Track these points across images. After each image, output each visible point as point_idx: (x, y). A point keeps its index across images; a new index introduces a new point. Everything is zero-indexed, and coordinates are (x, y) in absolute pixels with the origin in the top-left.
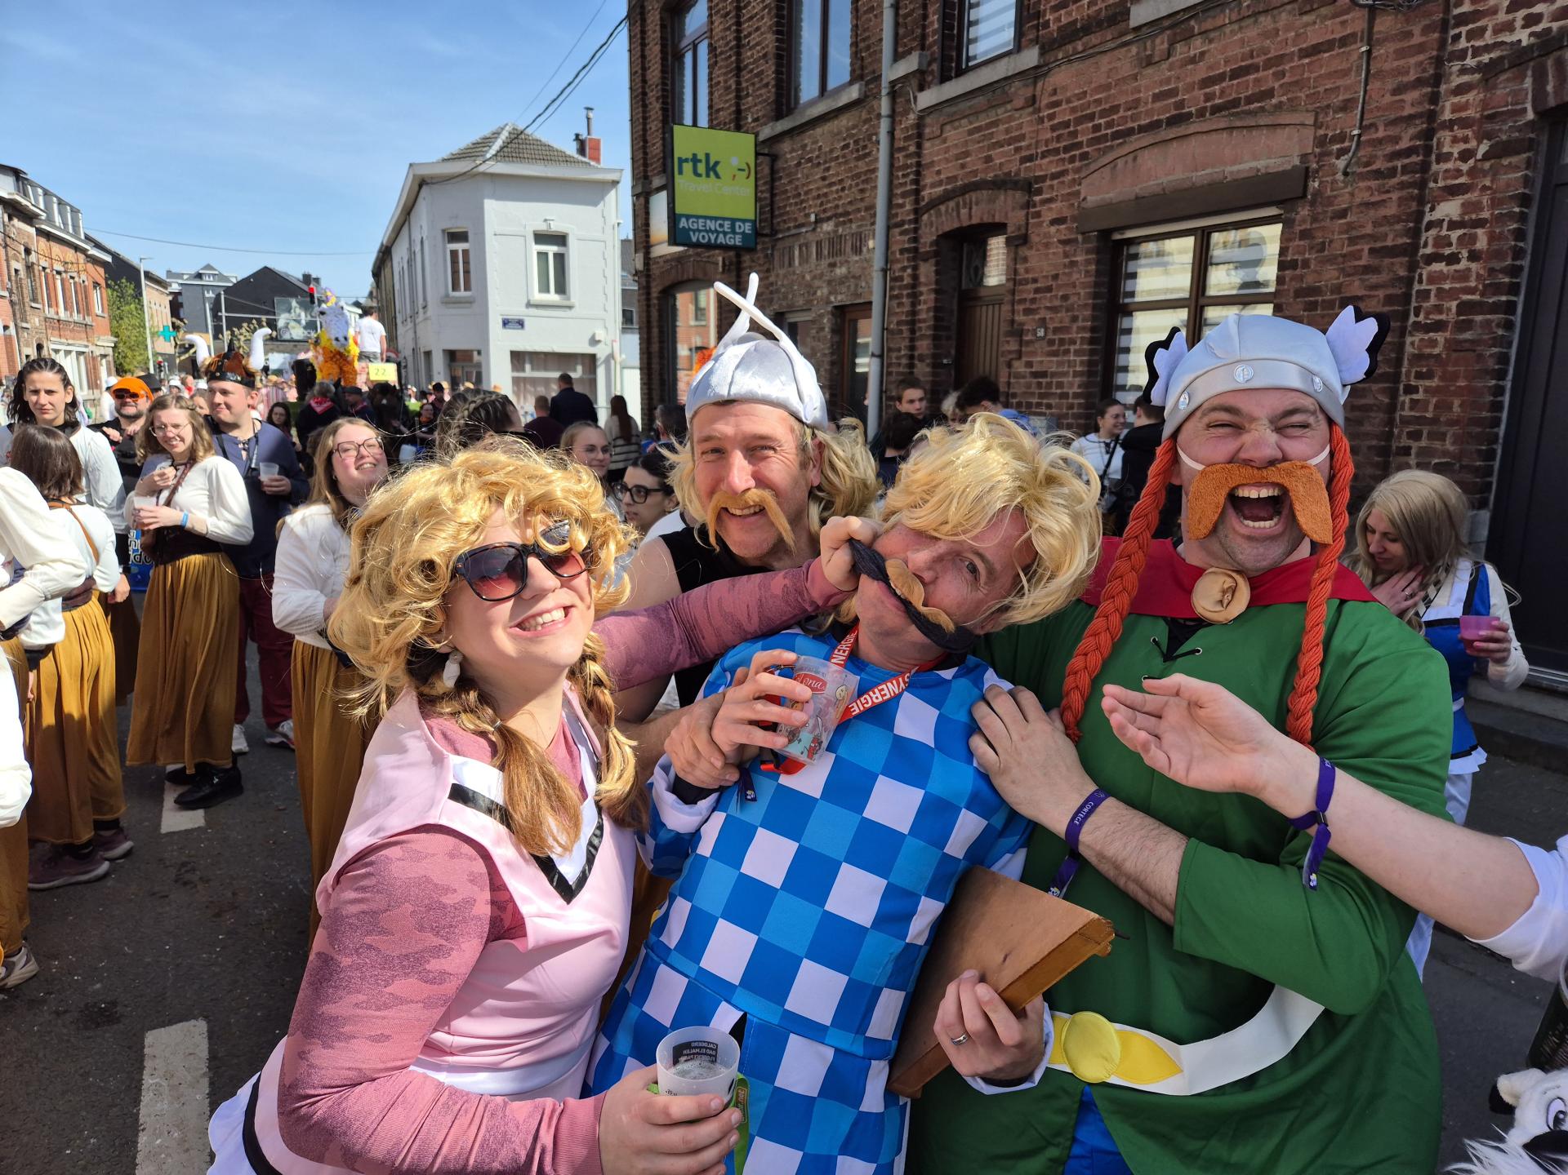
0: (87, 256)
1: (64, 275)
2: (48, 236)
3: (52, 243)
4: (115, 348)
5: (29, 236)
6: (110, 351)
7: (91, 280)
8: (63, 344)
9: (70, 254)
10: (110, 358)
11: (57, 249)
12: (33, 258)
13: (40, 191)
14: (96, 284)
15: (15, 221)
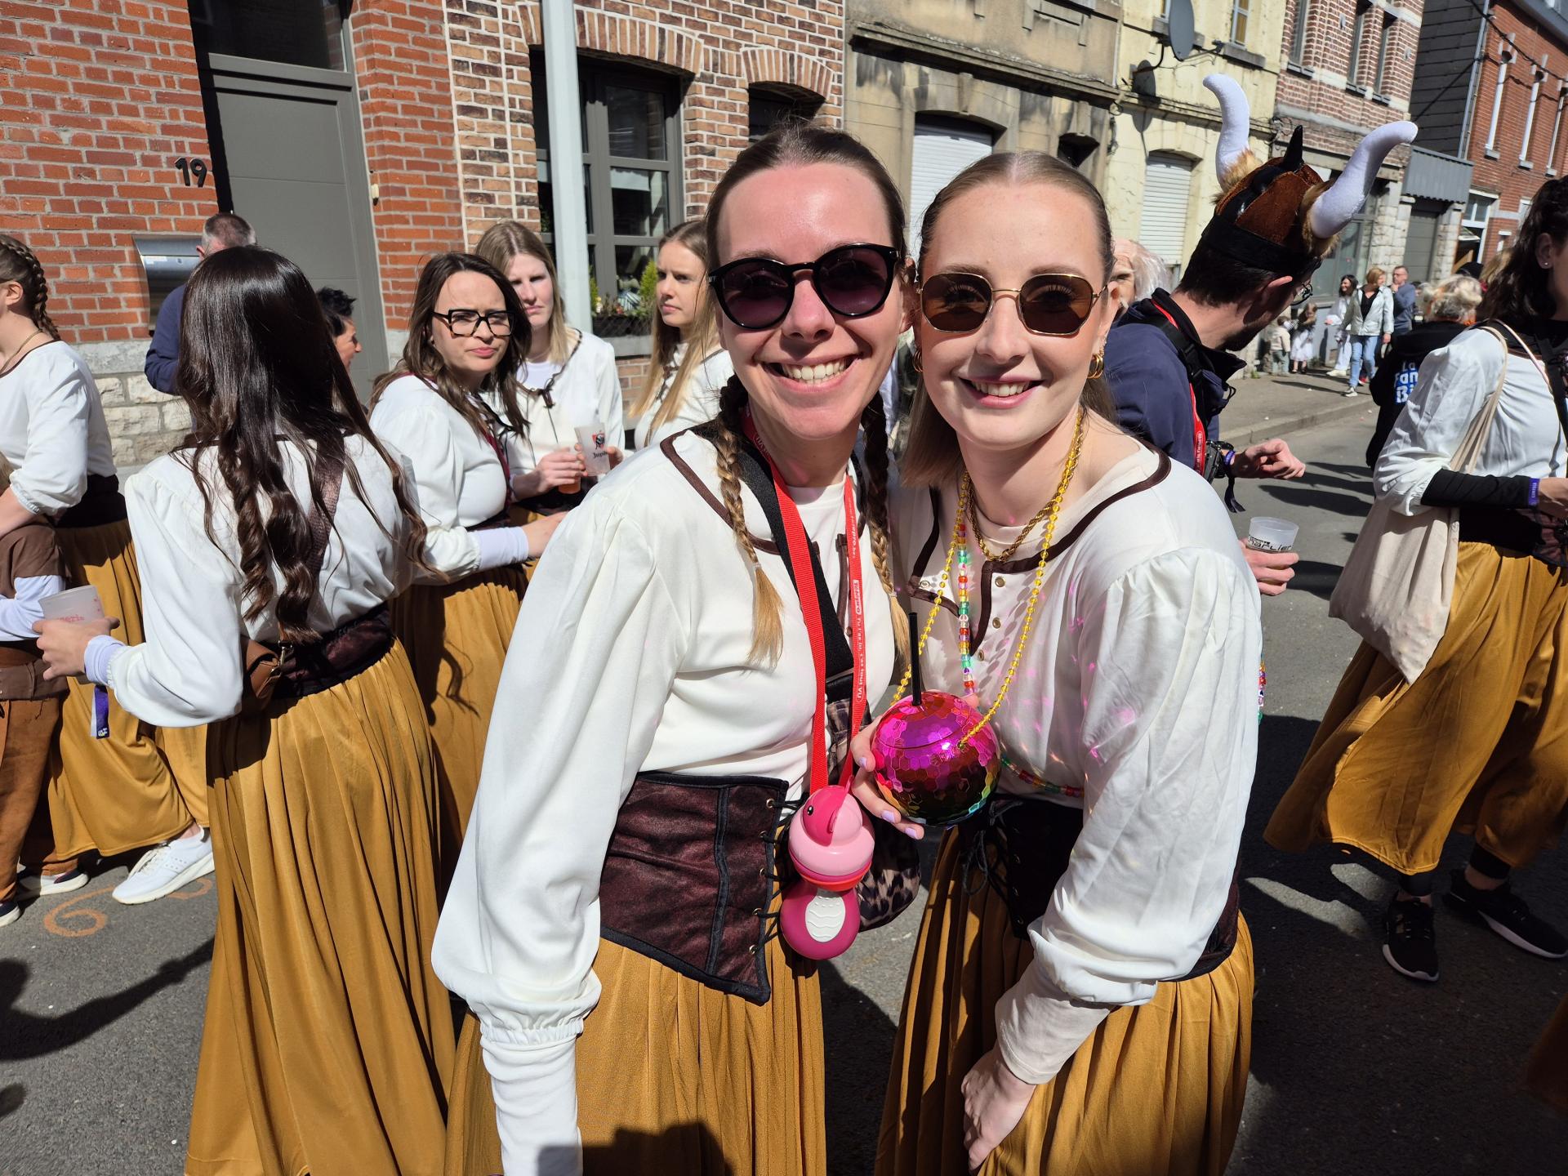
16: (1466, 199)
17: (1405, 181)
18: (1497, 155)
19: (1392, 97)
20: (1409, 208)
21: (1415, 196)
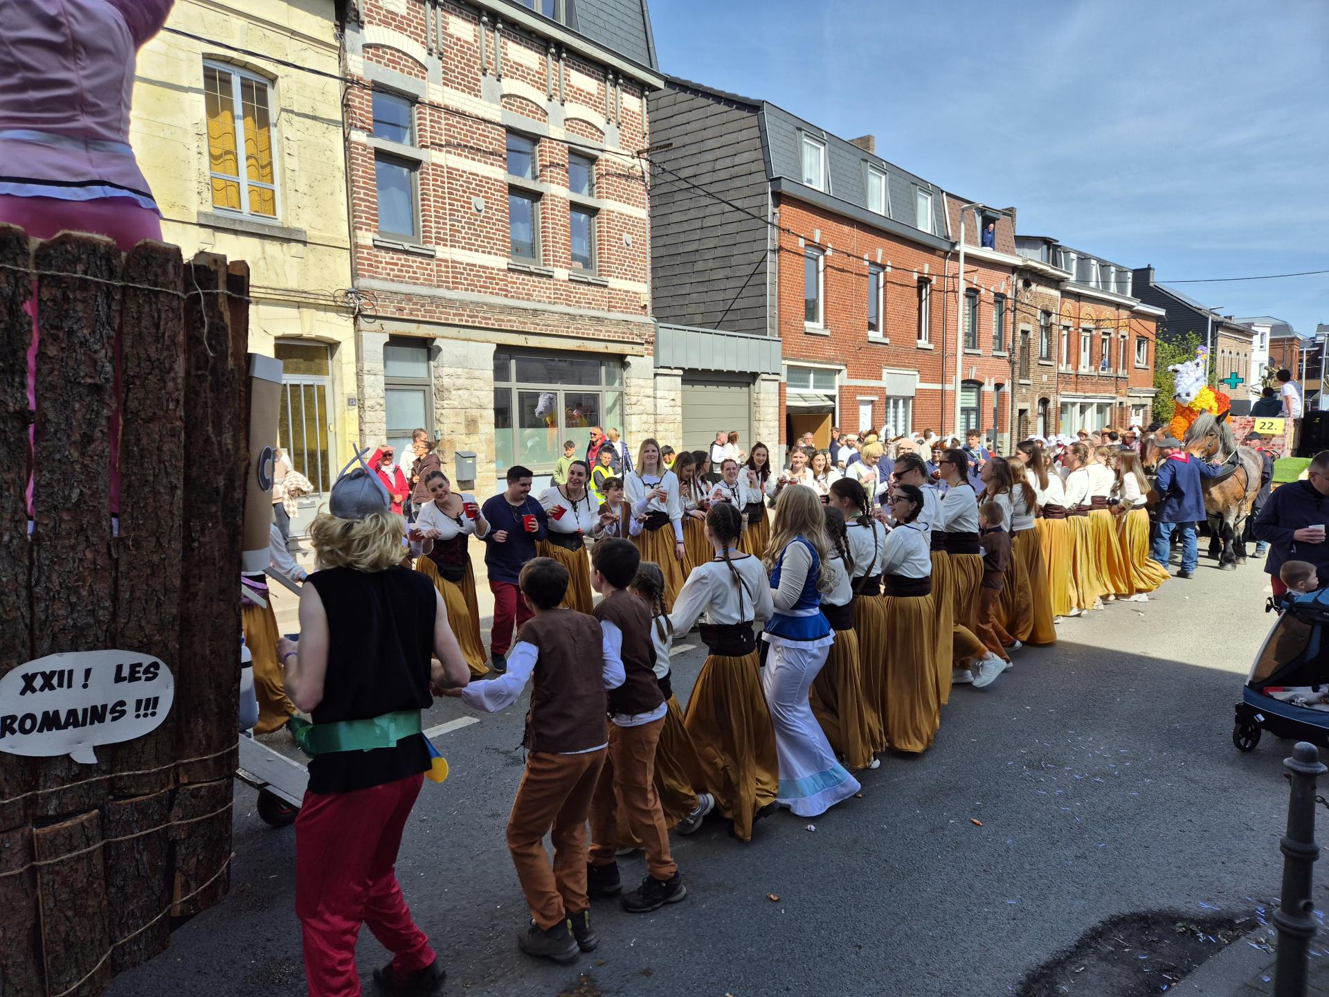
0: (1132, 312)
1: (1094, 332)
2: (1078, 297)
3: (1082, 303)
4: (1155, 398)
5: (1051, 298)
6: (1149, 402)
7: (1134, 334)
8: (1079, 397)
9: (1108, 312)
10: (1148, 408)
11: (1087, 308)
12: (1053, 319)
13: (1073, 256)
14: (1141, 340)
15: (1033, 286)
16: (784, 372)
17: (656, 355)
18: (827, 332)
19: (610, 279)
20: (679, 379)
21: (683, 369)
